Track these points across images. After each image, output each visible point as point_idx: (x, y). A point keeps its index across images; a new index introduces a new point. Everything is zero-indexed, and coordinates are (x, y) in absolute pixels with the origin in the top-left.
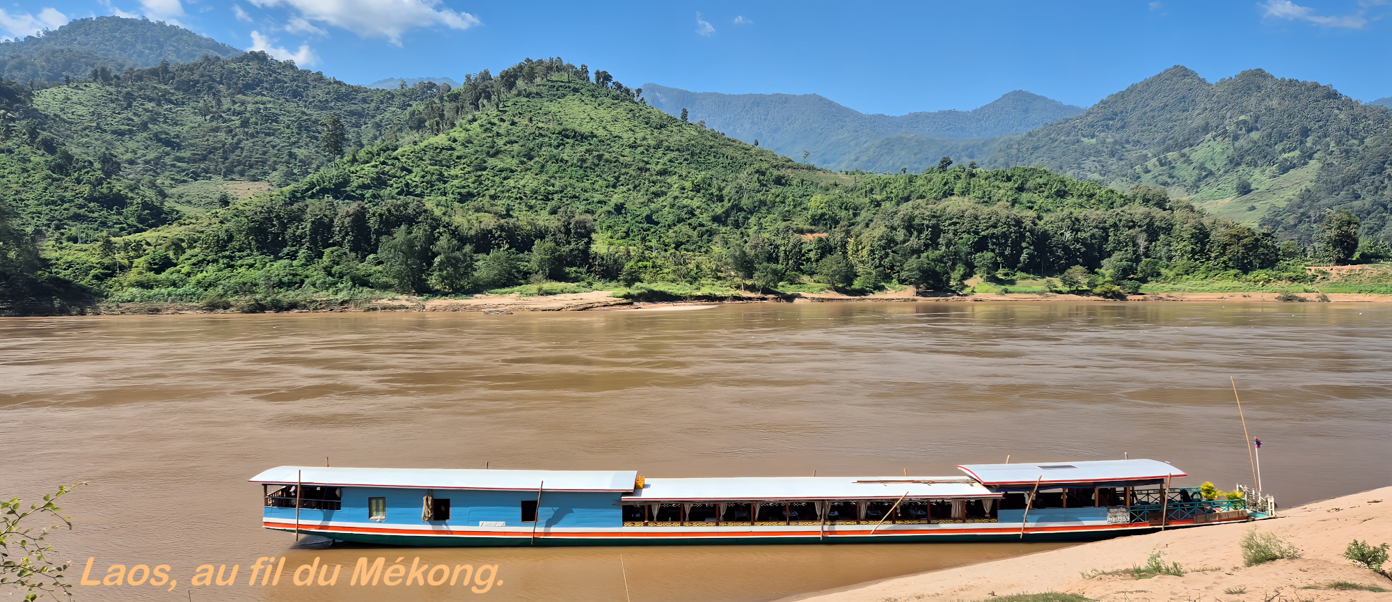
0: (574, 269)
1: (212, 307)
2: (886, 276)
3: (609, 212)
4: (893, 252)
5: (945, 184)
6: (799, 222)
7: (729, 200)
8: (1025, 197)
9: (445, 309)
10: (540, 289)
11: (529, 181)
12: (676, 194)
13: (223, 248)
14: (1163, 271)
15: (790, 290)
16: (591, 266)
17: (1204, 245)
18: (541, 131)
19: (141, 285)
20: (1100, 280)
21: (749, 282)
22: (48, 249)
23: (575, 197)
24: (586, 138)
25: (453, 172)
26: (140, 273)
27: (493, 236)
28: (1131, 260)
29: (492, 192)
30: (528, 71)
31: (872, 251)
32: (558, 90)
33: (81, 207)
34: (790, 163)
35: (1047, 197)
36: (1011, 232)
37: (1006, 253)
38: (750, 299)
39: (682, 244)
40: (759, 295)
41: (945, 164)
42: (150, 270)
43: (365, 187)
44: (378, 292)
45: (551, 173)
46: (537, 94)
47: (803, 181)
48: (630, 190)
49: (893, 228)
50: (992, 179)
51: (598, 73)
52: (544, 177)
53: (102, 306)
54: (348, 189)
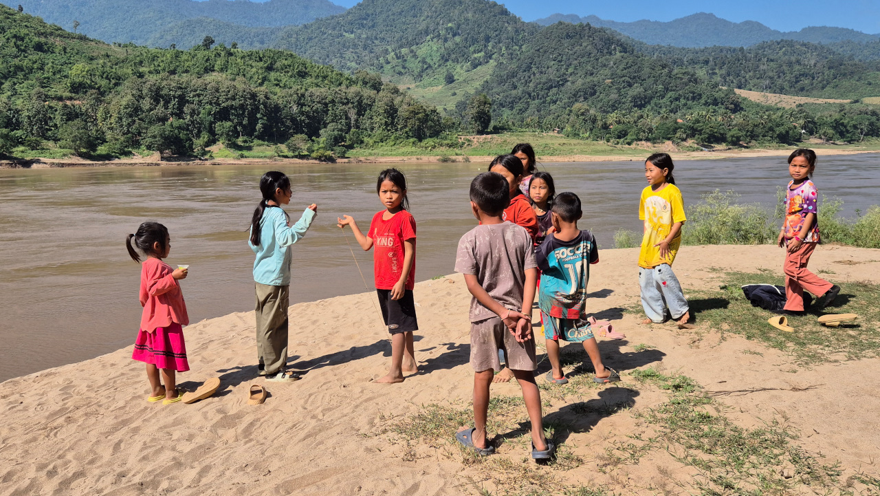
2: (133, 143)
4: (139, 119)
5: (207, 60)
6: (57, 89)
8: (273, 75)
14: (366, 139)
15: (28, 155)
17: (393, 119)
20: (316, 147)
28: (341, 130)
31: (120, 119)
34: (60, 32)
35: (291, 77)
36: (247, 105)
37: (244, 123)
41: (208, 42)
47: (67, 49)
49: (140, 97)
50: (247, 59)
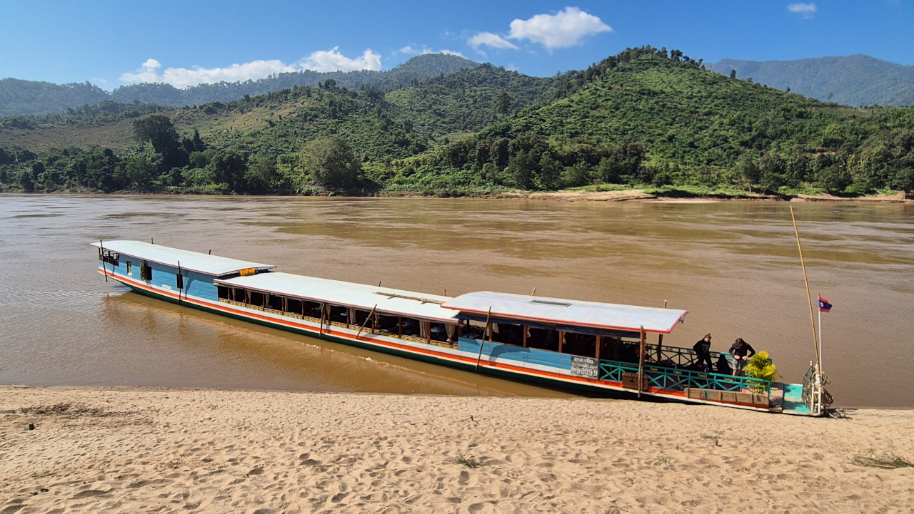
0: (626, 176)
1: (426, 194)
2: (877, 183)
3: (664, 141)
4: (888, 164)
6: (811, 145)
7: (756, 131)
9: (539, 198)
10: (598, 188)
11: (614, 123)
12: (716, 128)
13: (436, 165)
15: (790, 192)
16: (637, 175)
18: (628, 92)
19: (399, 183)
21: (755, 186)
22: (366, 166)
23: (642, 132)
24: (657, 94)
25: (568, 121)
26: (400, 177)
27: (577, 155)
29: (590, 131)
30: (626, 56)
31: (869, 164)
32: (644, 65)
33: (390, 146)
34: (815, 103)
38: (755, 198)
39: (713, 160)
40: (763, 195)
42: (404, 175)
43: (518, 131)
44: (506, 188)
45: (629, 117)
46: (629, 69)
48: (681, 126)
51: (673, 52)
52: (624, 120)
53: (382, 192)
54: (509, 132)
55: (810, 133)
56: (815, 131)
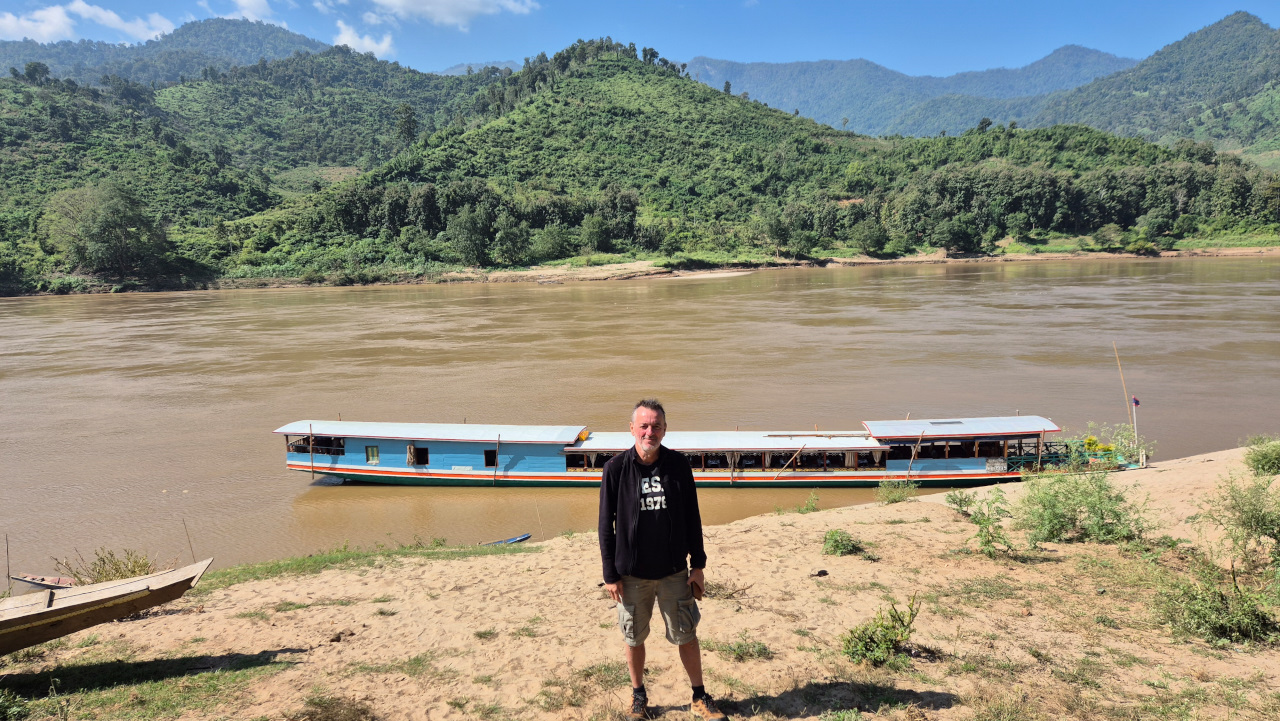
0: (620, 241)
1: (310, 281)
2: (917, 240)
3: (655, 186)
4: (925, 215)
5: (983, 146)
6: (835, 189)
7: (769, 170)
8: (1064, 156)
9: (505, 280)
10: (588, 261)
11: (581, 159)
12: (718, 165)
13: (316, 229)
14: (1201, 227)
15: (823, 255)
16: (635, 238)
17: (1244, 199)
18: (592, 111)
19: (254, 263)
20: (1133, 237)
21: (784, 249)
22: (174, 234)
23: (623, 172)
24: (633, 115)
25: (512, 153)
26: (250, 252)
27: (547, 212)
28: (1167, 216)
29: (548, 170)
30: (579, 52)
31: (905, 215)
32: (607, 69)
33: (200, 195)
34: (829, 131)
35: (1087, 155)
36: (1045, 193)
37: (1040, 213)
38: (784, 264)
39: (722, 213)
40: (793, 261)
41: (985, 125)
42: (257, 249)
43: (436, 169)
44: (448, 266)
45: (601, 149)
46: (588, 74)
47: (841, 148)
48: (674, 163)
49: (926, 192)
50: (1032, 139)
51: (645, 51)
52: (595, 154)
53: (221, 282)
54: (421, 172)
55: (832, 174)
56: (837, 171)
